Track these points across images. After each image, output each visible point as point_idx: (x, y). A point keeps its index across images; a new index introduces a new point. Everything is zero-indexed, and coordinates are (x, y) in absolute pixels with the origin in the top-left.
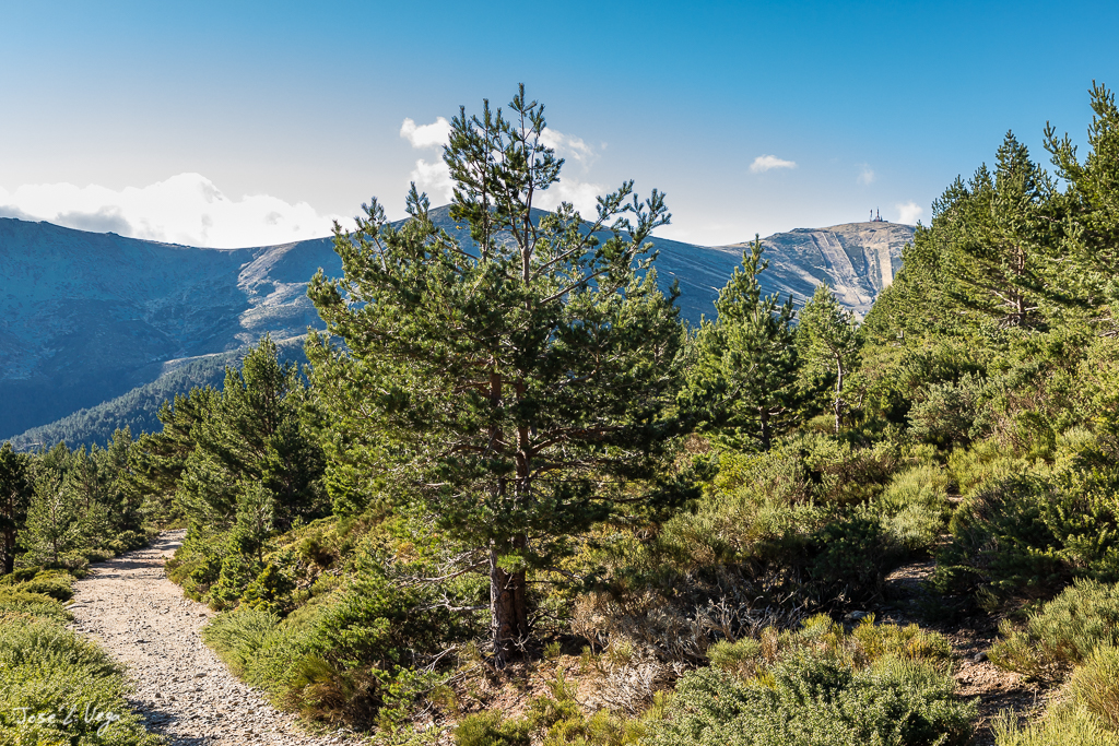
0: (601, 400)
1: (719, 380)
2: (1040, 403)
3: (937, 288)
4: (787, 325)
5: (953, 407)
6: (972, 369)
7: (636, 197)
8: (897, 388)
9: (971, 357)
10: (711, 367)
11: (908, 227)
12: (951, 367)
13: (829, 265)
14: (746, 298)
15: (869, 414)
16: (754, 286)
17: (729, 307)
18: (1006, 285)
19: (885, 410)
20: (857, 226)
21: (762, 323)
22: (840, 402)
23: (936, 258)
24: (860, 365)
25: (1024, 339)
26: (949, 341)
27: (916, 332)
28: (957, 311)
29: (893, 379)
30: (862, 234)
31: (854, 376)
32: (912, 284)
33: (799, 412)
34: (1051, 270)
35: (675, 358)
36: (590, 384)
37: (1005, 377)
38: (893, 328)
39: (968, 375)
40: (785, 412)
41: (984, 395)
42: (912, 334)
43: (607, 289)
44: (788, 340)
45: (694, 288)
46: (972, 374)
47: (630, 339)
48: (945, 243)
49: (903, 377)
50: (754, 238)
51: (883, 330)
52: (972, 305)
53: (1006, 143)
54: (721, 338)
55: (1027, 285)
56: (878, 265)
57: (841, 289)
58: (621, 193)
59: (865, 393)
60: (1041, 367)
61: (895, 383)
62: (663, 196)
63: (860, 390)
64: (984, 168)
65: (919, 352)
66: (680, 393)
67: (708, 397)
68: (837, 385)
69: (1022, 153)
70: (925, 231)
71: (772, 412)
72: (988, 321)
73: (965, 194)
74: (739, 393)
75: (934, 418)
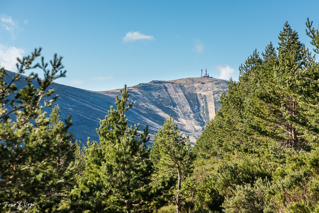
0: (17, 195)
1: (98, 182)
2: (304, 198)
3: (242, 122)
4: (145, 146)
5: (250, 200)
6: (263, 175)
7: (43, 59)
8: (215, 187)
9: (262, 168)
10: (94, 173)
11: (225, 81)
12: (250, 174)
13: (175, 105)
14: (118, 127)
15: (198, 205)
16: (123, 119)
17: (106, 133)
18: (285, 120)
19: (208, 203)
20: (193, 80)
21: (127, 144)
22: (179, 197)
23: (242, 103)
24: (192, 172)
25: (295, 156)
26: (248, 157)
27: (229, 150)
28: (255, 137)
29: (213, 182)
30: (196, 85)
31: (189, 179)
32: (226, 119)
33: (152, 204)
34: (312, 112)
35: (69, 168)
36: (10, 185)
37: (284, 181)
38: (215, 147)
39: (260, 179)
40: (143, 204)
41: (270, 193)
42: (226, 151)
43: (22, 120)
44: (146, 156)
45: (86, 119)
46: (263, 179)
47: (37, 155)
48: (247, 93)
49: (219, 181)
50: (124, 87)
51: (208, 148)
52: (264, 133)
53: (285, 30)
54: (101, 154)
55: (297, 121)
56: (207, 106)
57: (183, 121)
58: (33, 56)
59: (195, 191)
60: (305, 174)
61: (214, 184)
62: (61, 58)
63: (192, 189)
64: (271, 45)
65: (230, 164)
66: (73, 191)
67: (90, 194)
68: (178, 186)
69: (294, 36)
70: (235, 85)
71: (135, 203)
72: (273, 143)
73: (260, 61)
74: (111, 191)
75: (239, 208)
